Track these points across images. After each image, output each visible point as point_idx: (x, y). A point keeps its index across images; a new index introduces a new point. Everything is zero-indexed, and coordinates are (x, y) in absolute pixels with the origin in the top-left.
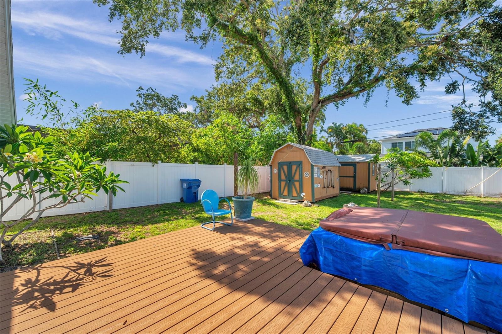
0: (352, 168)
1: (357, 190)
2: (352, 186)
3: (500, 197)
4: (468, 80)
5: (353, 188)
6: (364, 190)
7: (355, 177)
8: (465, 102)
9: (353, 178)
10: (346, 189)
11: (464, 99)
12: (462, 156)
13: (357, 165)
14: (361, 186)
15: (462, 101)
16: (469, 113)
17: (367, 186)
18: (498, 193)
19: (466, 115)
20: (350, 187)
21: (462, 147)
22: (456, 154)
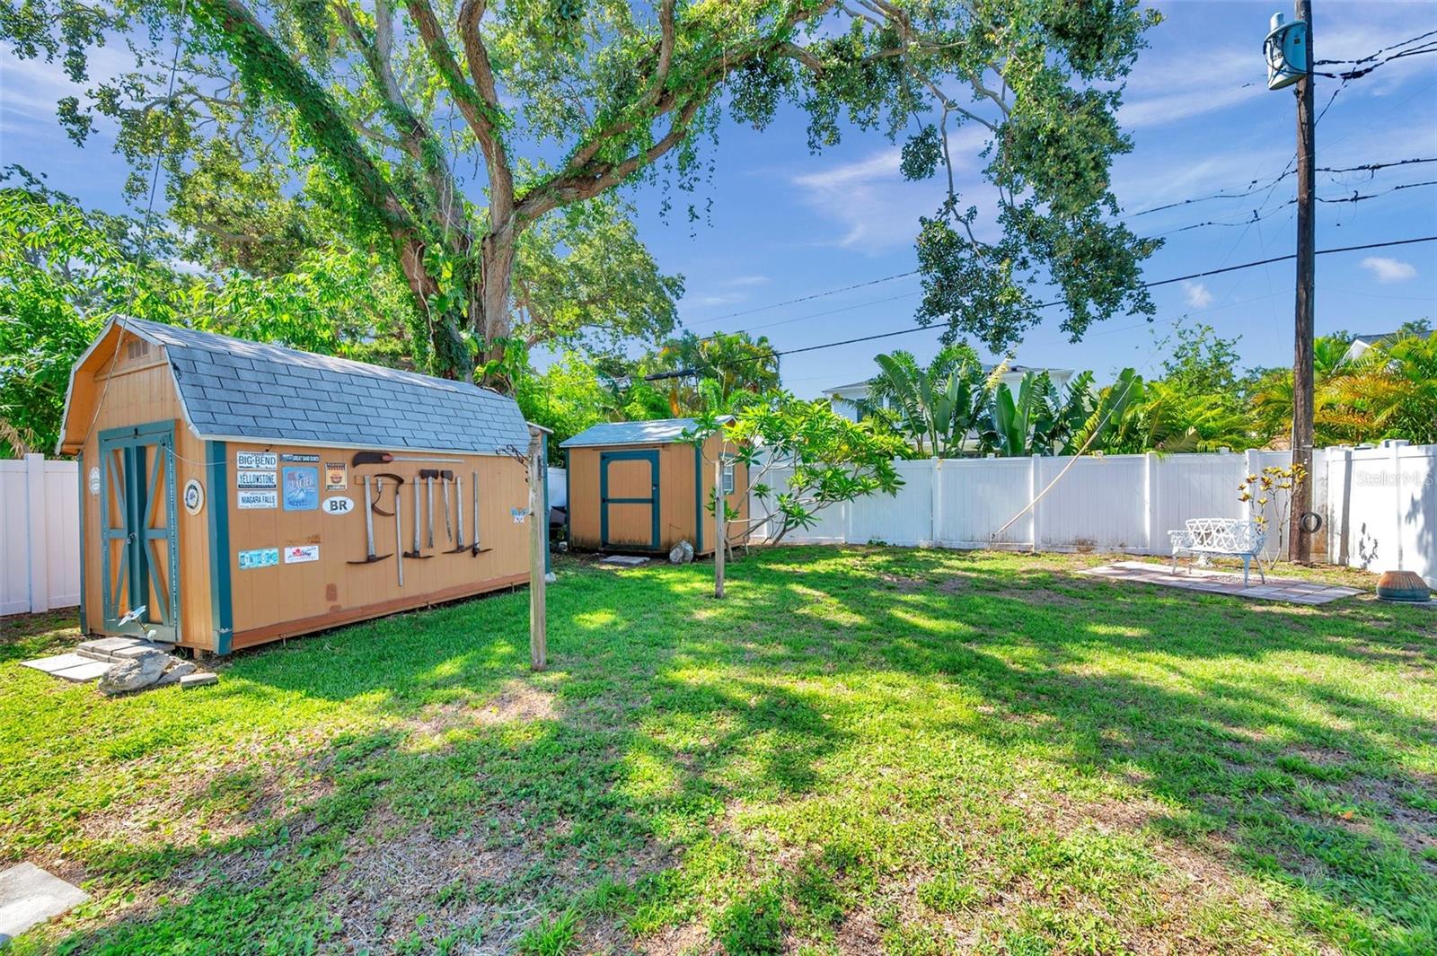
0: (645, 466)
1: (664, 550)
2: (644, 536)
3: (1075, 550)
4: (960, 114)
5: (650, 543)
6: (681, 548)
7: (654, 501)
8: (953, 200)
9: (650, 505)
10: (629, 546)
11: (951, 192)
12: (987, 423)
13: (663, 454)
14: (675, 535)
15: (947, 197)
16: (969, 246)
17: (694, 533)
18: (1072, 538)
19: (961, 255)
20: (643, 541)
21: (985, 396)
22: (969, 417)
